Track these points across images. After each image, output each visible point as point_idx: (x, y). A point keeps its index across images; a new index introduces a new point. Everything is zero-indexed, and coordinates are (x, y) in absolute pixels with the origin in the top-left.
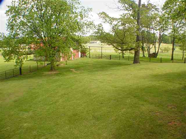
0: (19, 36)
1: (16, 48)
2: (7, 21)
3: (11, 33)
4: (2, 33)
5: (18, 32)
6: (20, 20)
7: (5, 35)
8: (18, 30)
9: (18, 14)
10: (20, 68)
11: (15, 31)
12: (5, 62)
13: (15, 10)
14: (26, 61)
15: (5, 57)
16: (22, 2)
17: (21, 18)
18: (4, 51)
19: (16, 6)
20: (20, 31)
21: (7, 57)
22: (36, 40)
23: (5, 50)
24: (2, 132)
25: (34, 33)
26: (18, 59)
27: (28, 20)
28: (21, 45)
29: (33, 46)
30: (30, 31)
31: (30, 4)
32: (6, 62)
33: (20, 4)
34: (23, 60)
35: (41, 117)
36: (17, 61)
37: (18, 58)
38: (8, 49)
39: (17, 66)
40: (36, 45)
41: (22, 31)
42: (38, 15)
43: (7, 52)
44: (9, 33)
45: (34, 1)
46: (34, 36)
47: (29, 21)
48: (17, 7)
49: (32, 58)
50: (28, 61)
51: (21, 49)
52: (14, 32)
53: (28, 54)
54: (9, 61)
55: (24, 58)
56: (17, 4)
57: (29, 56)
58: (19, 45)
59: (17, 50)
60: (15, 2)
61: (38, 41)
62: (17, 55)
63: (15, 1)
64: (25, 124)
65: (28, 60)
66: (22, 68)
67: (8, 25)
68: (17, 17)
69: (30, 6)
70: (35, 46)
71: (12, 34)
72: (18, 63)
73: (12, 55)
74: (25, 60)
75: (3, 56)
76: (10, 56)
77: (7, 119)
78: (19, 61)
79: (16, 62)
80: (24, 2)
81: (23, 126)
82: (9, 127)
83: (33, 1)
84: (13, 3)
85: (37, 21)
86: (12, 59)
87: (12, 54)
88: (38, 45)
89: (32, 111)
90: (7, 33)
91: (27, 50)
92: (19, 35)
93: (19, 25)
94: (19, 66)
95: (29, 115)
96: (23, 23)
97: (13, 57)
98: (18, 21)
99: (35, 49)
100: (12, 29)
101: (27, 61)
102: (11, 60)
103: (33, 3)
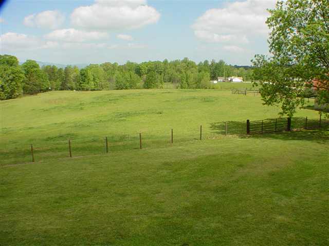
0: (290, 62)
1: (285, 83)
2: (270, 36)
3: (277, 57)
4: (260, 55)
5: (290, 55)
6: (293, 35)
7: (266, 59)
8: (289, 53)
9: (289, 24)
10: (288, 118)
11: (284, 53)
12: (264, 104)
13: (283, 17)
14: (300, 108)
15: (264, 97)
16: (296, 3)
17: (295, 32)
18: (264, 86)
19: (284, 10)
20: (293, 54)
21: (268, 98)
22: (321, 73)
23: (266, 84)
24: (237, 219)
25: (319, 59)
26: (288, 103)
27: (307, 35)
28: (293, 78)
29: (315, 83)
30: (311, 55)
31: (310, 8)
32: (266, 105)
33: (292, 7)
34: (295, 106)
35: (309, 211)
36: (285, 105)
37: (287, 101)
38: (271, 83)
39: (284, 114)
40: (321, 82)
41: (297, 55)
42: (326, 28)
43: (269, 89)
44: (273, 56)
45: (317, 1)
46: (319, 65)
47: (308, 37)
48: (286, 12)
49: (312, 105)
50: (305, 108)
51: (294, 87)
52: (282, 55)
53: (305, 96)
54: (270, 103)
55: (298, 102)
56: (285, 8)
57: (306, 99)
58: (291, 78)
59: (287, 87)
60: (282, 4)
61: (326, 74)
62: (286, 94)
63: (283, 2)
64: (280, 217)
65: (304, 106)
66: (292, 120)
67: (271, 42)
68: (288, 31)
69: (309, 10)
70: (319, 83)
71: (279, 58)
72: (287, 110)
73: (276, 95)
74: (300, 106)
75: (262, 95)
76: (273, 95)
77: (250, 200)
78: (288, 107)
79: (284, 108)
80: (298, 4)
81: (275, 219)
82: (251, 215)
83: (315, 3)
84: (279, 4)
85: (324, 39)
86: (275, 101)
87: (277, 93)
88: (325, 82)
89: (296, 196)
90: (269, 56)
91: (303, 88)
92: (291, 60)
93: (290, 43)
94: (288, 115)
95: (290, 203)
96: (297, 41)
97: (278, 99)
98: (290, 36)
99: (318, 88)
100: (279, 49)
101: (302, 107)
102: (275, 103)
103: (314, 6)
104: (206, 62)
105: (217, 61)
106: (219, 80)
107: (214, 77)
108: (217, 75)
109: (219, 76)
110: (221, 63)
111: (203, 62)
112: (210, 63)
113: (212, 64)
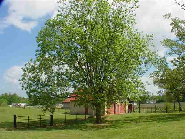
10: (51, 115)
104: (6, 94)
105: (12, 94)
106: (13, 105)
107: (10, 103)
108: (12, 102)
109: (13, 102)
110: (15, 95)
111: (4, 94)
112: (8, 95)
113: (9, 95)
